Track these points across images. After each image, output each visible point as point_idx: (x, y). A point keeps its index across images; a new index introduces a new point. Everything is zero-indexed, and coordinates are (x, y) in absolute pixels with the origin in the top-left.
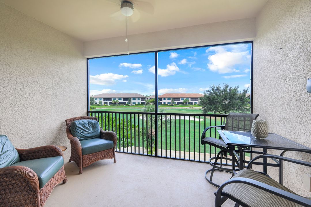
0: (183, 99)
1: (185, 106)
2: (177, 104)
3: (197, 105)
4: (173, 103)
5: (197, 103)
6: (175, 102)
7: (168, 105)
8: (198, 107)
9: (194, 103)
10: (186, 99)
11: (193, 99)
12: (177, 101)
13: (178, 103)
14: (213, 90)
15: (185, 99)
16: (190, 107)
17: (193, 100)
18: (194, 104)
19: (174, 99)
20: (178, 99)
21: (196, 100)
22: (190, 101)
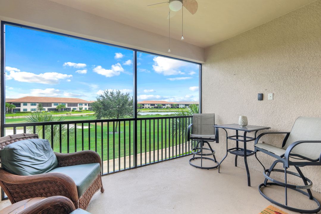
0: (56, 104)
1: (60, 113)
2: (47, 110)
3: (76, 111)
4: (41, 110)
5: (76, 109)
6: (44, 108)
7: (33, 112)
8: (78, 113)
9: (72, 109)
10: (61, 104)
11: (70, 104)
12: (47, 106)
13: (49, 110)
14: (107, 95)
15: (59, 104)
16: (67, 114)
17: (71, 106)
18: (72, 111)
19: (42, 104)
20: (49, 104)
21: (74, 106)
22: (67, 107)
